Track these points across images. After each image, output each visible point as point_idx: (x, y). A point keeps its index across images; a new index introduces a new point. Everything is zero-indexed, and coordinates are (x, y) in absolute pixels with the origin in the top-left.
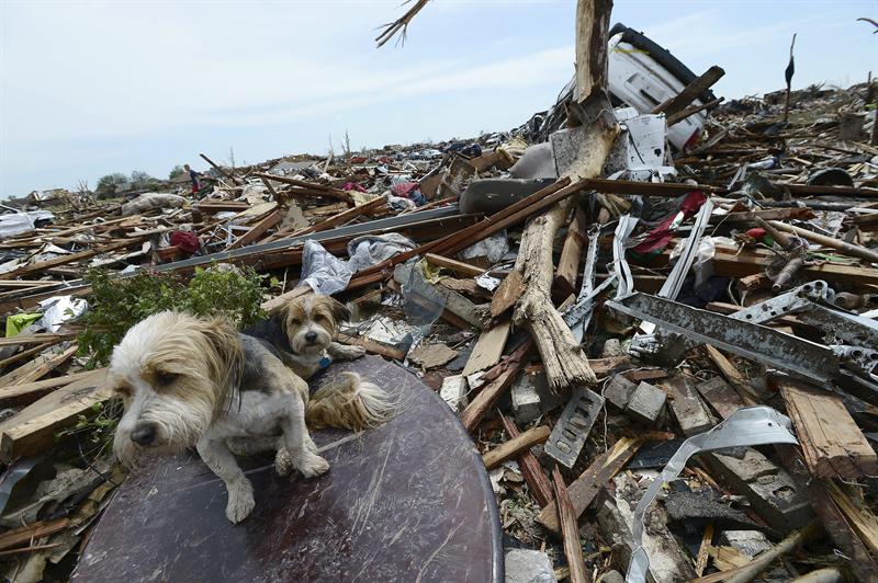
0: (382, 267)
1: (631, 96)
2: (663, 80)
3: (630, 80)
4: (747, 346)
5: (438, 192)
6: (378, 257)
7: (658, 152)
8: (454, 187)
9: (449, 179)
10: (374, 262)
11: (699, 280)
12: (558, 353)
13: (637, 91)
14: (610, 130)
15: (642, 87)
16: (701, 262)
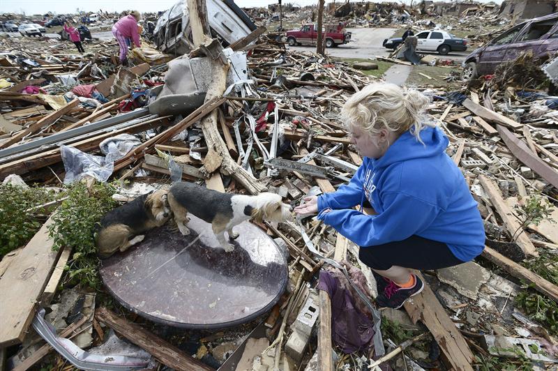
0: (130, 157)
1: (218, 26)
2: (232, 18)
3: (215, 16)
4: (307, 170)
5: (112, 92)
6: (123, 150)
7: (244, 72)
8: (124, 87)
9: (119, 83)
10: (122, 154)
11: (282, 143)
12: (251, 183)
13: (220, 24)
14: (225, 65)
15: (222, 21)
16: (281, 136)
